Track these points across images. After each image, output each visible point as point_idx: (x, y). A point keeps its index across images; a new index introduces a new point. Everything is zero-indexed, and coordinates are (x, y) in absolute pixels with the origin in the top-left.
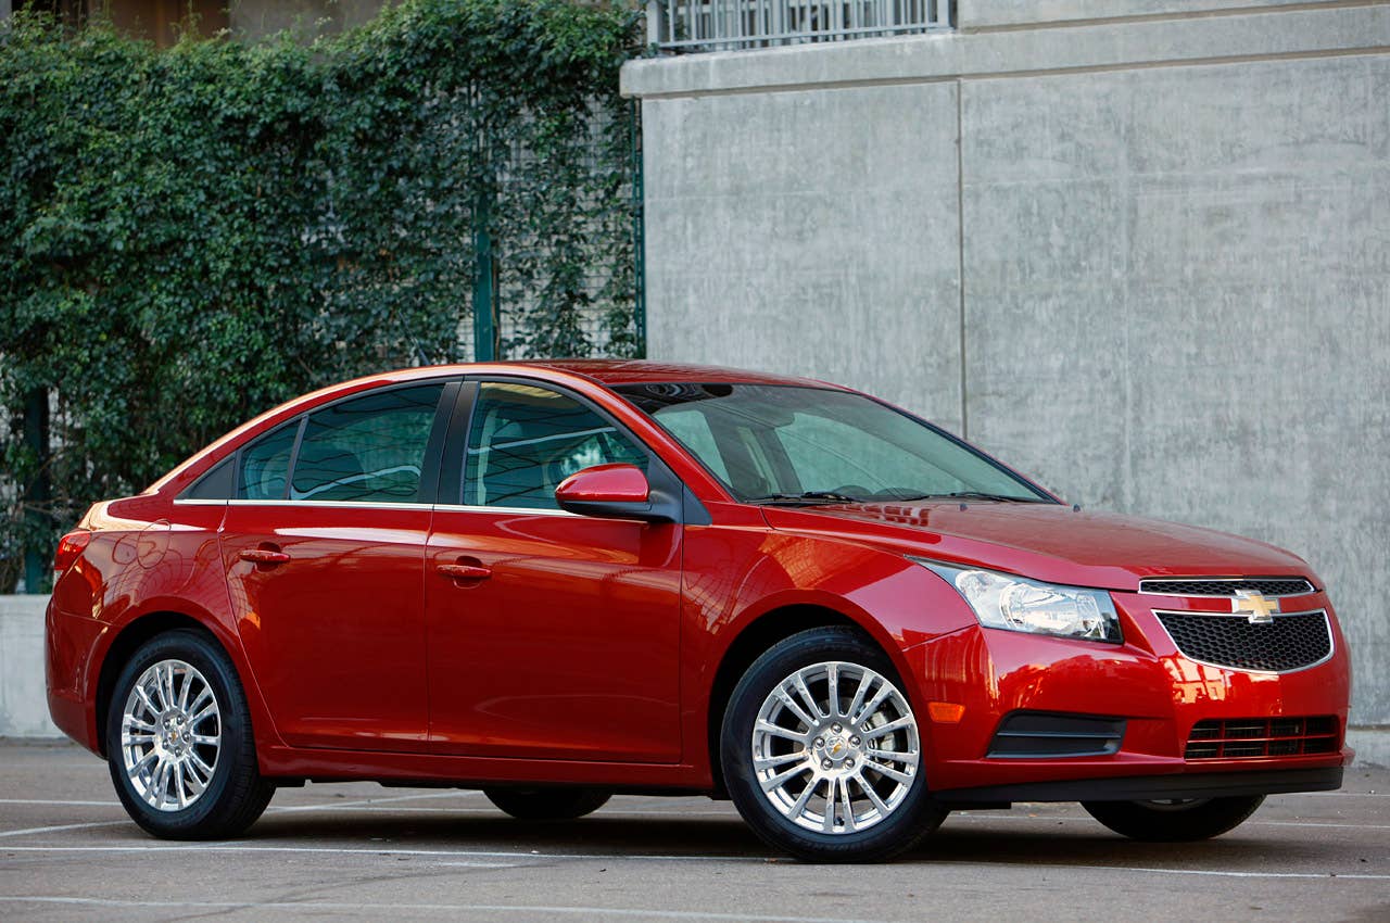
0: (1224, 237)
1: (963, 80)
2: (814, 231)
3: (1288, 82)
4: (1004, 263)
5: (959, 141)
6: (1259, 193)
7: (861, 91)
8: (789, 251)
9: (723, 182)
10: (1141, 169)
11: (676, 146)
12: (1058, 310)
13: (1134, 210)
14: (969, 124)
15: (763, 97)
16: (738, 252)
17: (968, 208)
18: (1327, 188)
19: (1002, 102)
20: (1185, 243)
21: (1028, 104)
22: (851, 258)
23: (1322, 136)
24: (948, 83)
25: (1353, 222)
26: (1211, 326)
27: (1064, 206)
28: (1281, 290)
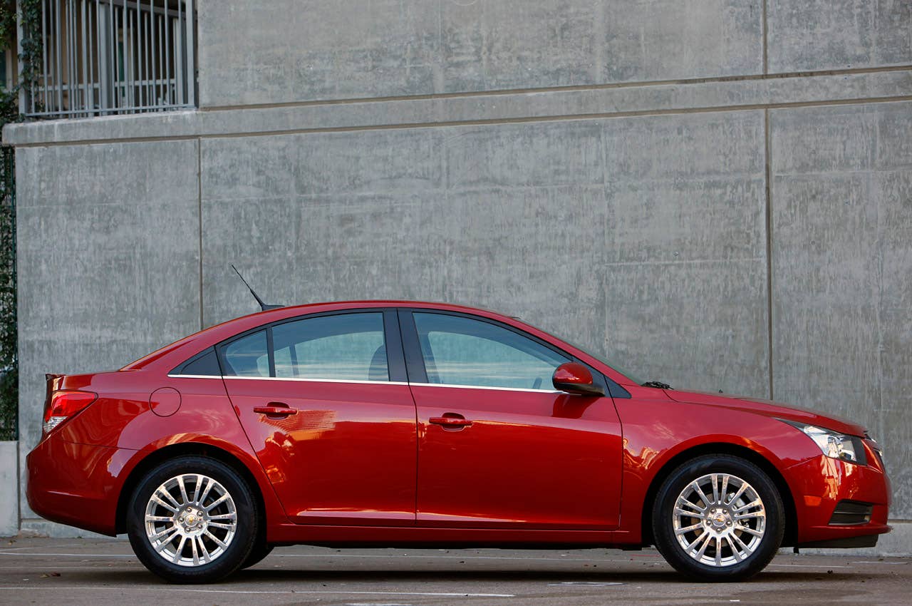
0: (350, 233)
1: (202, 139)
2: (116, 227)
3: (386, 142)
4: (225, 246)
5: (199, 174)
6: (370, 207)
7: (142, 144)
8: (102, 239)
9: (63, 197)
10: (303, 192)
11: (35, 175)
12: (256, 274)
13: (299, 216)
14: (205, 165)
15: (86, 146)
16: (71, 239)
17: (205, 214)
18: (408, 204)
19: (225, 152)
20: (328, 236)
21: (239, 153)
22: (137, 243)
23: (405, 174)
24: (193, 140)
25: (422, 224)
26: (342, 285)
27: (259, 214)
28: (382, 263)
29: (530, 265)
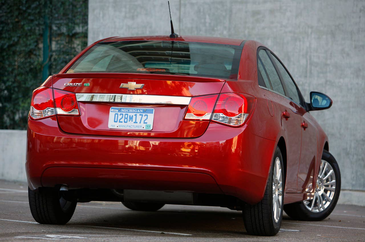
0: (257, 21)
2: (137, 16)
4: (192, 28)
6: (269, 6)
8: (130, 22)
13: (231, 11)
16: (114, 22)
17: (182, 9)
18: (289, 5)
20: (246, 22)
22: (147, 25)
25: (297, 16)
27: (211, 9)
28: (274, 39)
29: (355, 41)
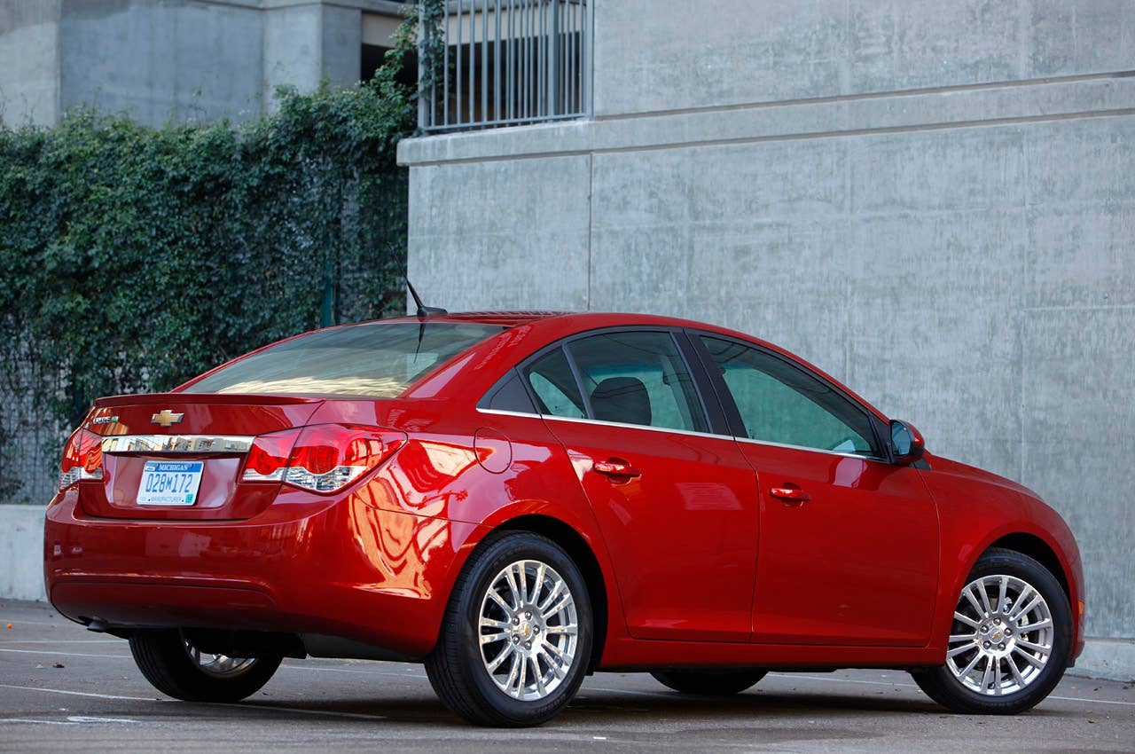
0: (745, 268)
1: (594, 154)
2: (504, 260)
3: (786, 157)
4: (614, 284)
5: (590, 198)
6: (767, 236)
7: (534, 161)
8: (489, 274)
9: (453, 225)
10: (697, 219)
11: (427, 200)
13: (691, 248)
14: (596, 185)
15: (477, 165)
16: (459, 275)
17: (594, 245)
18: (807, 233)
19: (616, 170)
20: (721, 272)
21: (632, 171)
22: (525, 281)
23: (804, 195)
24: (585, 156)
25: (823, 257)
27: (651, 244)
28: (778, 306)
29: (938, 309)
